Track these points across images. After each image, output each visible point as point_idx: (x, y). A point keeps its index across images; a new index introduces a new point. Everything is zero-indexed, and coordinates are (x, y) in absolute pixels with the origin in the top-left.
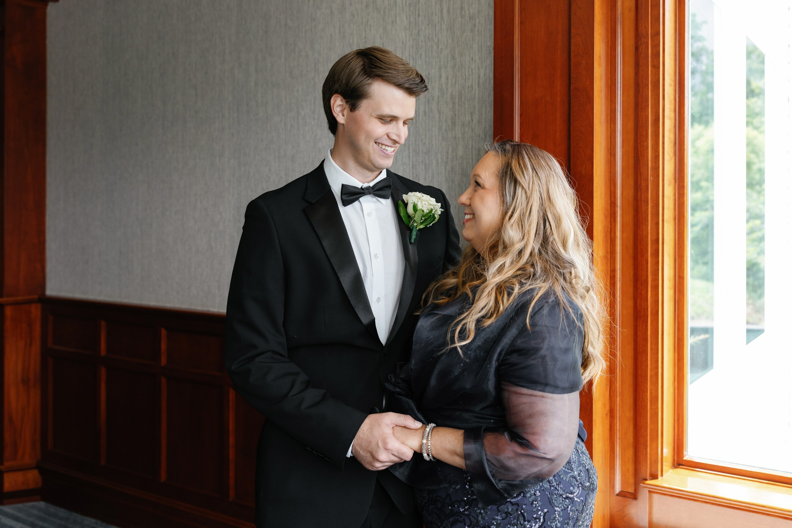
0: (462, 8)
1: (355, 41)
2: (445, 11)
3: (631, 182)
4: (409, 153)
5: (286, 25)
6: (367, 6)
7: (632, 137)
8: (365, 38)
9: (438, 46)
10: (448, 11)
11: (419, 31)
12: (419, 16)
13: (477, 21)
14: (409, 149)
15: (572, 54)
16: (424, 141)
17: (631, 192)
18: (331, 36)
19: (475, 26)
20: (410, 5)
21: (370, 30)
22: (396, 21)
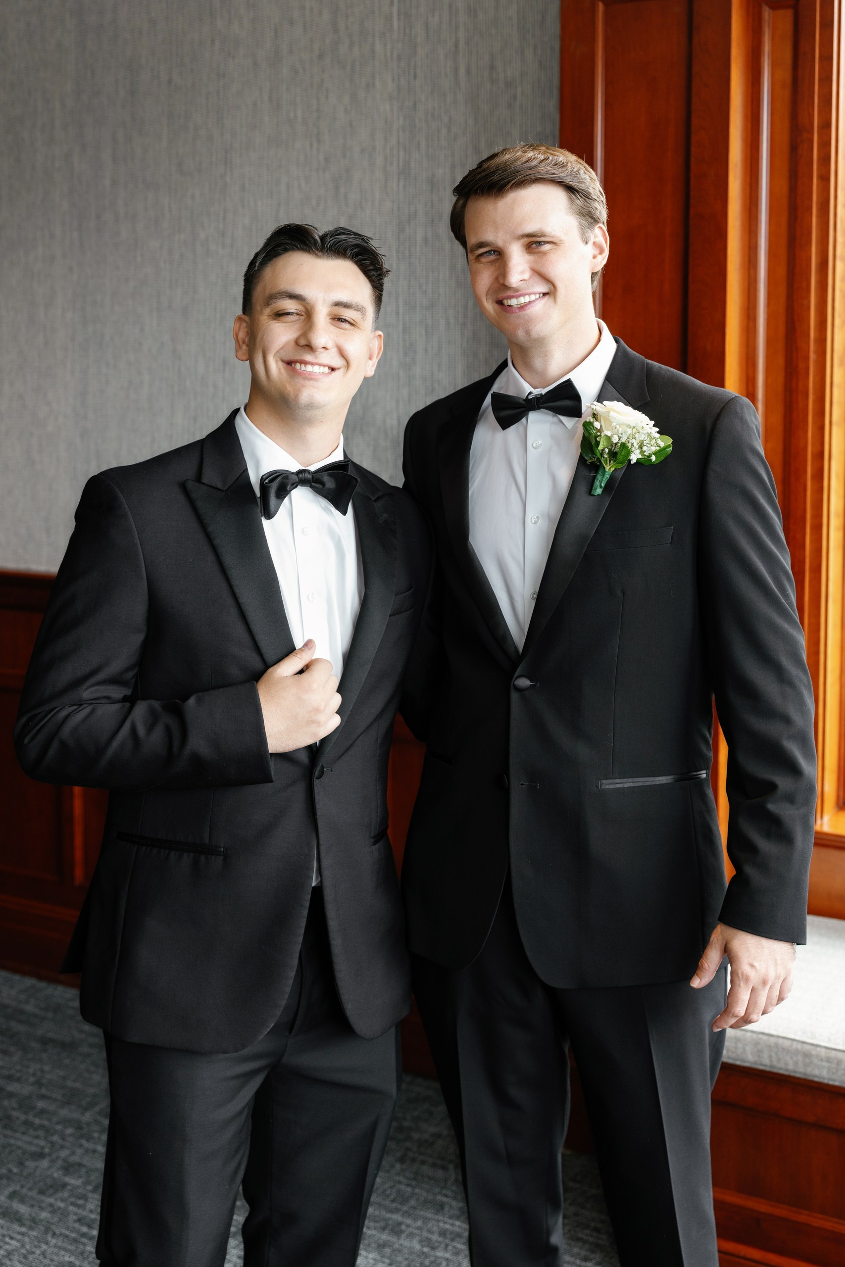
0: (492, 68)
1: (299, 114)
2: (462, 70)
3: (781, 361)
4: (398, 307)
5: (170, 82)
6: (321, 56)
7: (782, 290)
8: (318, 110)
9: (449, 130)
10: (468, 72)
11: (415, 103)
12: (415, 76)
13: (519, 90)
14: (397, 300)
15: (693, 159)
16: (424, 288)
17: (780, 379)
18: (255, 104)
19: (515, 97)
20: (399, 58)
21: (327, 98)
22: (374, 85)
